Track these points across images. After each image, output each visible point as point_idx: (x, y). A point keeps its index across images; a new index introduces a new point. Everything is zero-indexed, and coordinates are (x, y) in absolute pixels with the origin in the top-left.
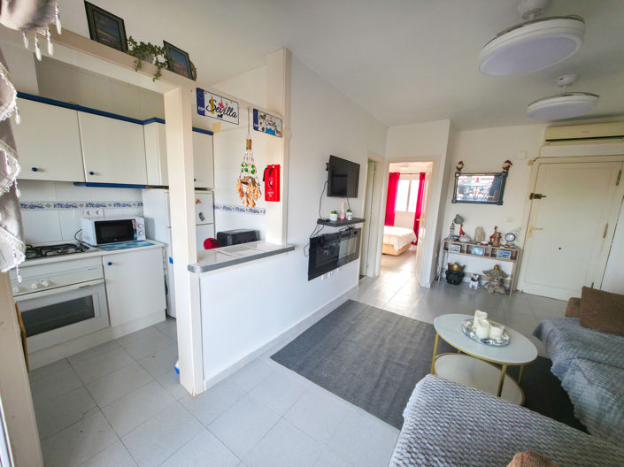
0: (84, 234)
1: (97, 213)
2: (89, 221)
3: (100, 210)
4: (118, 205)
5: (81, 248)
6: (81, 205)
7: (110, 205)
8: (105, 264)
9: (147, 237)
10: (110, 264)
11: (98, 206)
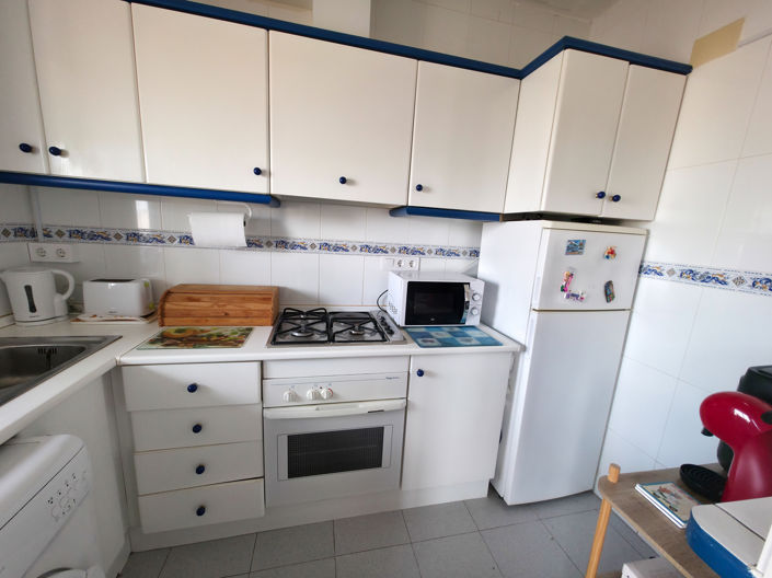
0: (389, 298)
1: (411, 264)
2: (399, 279)
3: (415, 258)
4: (441, 252)
5: (383, 331)
6: (393, 250)
7: (430, 252)
8: (413, 372)
9: (483, 322)
10: (421, 373)
11: (414, 252)
